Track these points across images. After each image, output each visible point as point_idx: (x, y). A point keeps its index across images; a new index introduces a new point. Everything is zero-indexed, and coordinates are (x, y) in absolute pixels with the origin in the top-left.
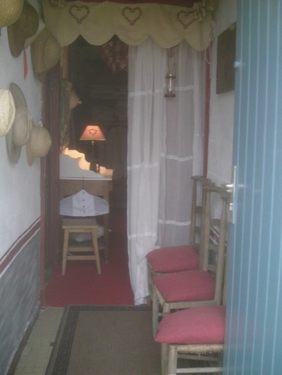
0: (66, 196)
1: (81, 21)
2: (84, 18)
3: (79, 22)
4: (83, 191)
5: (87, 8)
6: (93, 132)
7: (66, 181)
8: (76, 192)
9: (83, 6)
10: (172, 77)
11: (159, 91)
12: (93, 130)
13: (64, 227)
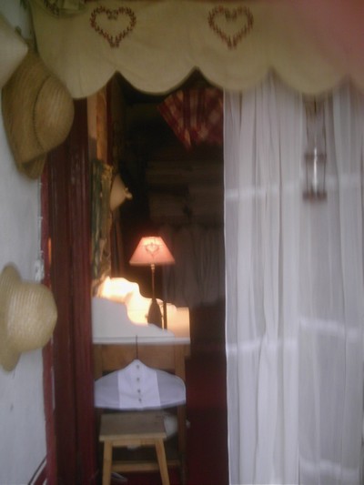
0: (106, 373)
1: (118, 41)
2: (123, 35)
3: (114, 43)
4: (137, 363)
5: (130, 12)
6: (152, 249)
7: (105, 347)
8: (124, 364)
9: (121, 10)
10: (318, 155)
11: (293, 188)
12: (152, 244)
13: (102, 438)
